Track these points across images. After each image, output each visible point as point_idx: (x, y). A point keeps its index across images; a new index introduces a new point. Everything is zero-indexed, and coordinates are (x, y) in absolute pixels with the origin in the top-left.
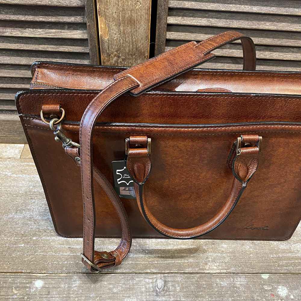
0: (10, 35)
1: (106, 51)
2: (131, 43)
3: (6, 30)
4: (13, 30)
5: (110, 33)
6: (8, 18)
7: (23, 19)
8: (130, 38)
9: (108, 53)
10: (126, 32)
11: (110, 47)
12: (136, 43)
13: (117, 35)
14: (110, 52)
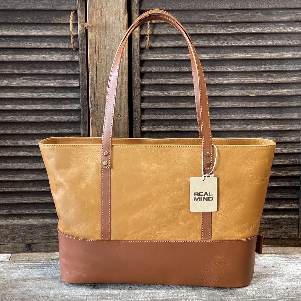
0: (22, 145)
3: (20, 141)
4: (25, 141)
6: (23, 132)
7: (34, 132)
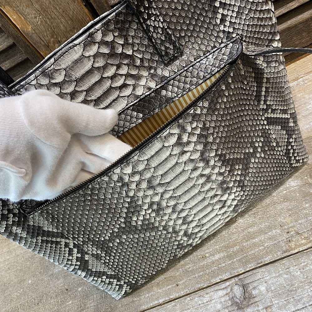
1: (41, 43)
2: (60, 17)
5: (28, 19)
8: (55, 11)
9: (44, 45)
10: (44, 7)
11: (41, 37)
12: (66, 14)
13: (38, 17)
14: (45, 42)
